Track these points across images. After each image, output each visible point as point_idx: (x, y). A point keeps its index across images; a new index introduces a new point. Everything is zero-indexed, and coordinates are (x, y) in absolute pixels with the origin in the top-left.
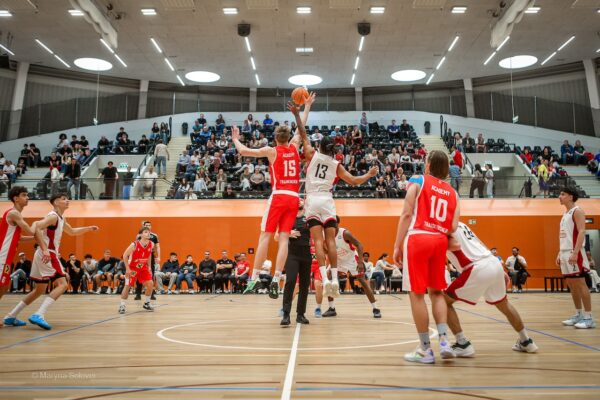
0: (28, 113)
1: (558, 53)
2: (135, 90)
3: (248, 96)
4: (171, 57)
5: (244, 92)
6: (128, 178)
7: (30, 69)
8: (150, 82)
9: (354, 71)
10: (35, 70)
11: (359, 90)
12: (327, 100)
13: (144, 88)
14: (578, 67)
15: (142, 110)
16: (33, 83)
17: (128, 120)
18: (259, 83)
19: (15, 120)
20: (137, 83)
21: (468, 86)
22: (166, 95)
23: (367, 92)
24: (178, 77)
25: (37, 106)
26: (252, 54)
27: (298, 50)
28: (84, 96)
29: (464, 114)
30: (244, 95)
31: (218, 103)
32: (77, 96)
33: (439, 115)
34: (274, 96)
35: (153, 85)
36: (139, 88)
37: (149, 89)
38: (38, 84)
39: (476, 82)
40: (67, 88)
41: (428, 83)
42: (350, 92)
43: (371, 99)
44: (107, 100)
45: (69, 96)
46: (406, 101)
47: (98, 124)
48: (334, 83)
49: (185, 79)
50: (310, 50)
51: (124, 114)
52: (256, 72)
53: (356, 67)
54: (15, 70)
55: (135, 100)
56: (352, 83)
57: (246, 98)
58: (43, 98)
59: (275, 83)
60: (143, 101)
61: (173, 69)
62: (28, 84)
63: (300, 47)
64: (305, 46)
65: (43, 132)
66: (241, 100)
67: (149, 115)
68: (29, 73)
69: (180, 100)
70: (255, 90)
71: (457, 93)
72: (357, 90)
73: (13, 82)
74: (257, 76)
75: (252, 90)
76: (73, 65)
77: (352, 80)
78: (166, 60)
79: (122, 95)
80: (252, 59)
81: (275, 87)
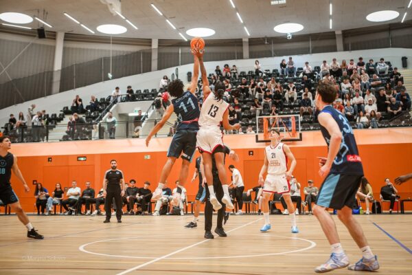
0: (65, 72)
2: (148, 48)
3: (242, 45)
4: (170, 18)
5: (238, 43)
6: (138, 120)
7: (65, 37)
8: (159, 40)
9: (330, 17)
10: (69, 37)
11: (338, 32)
12: (310, 44)
13: (155, 45)
15: (154, 64)
16: (69, 48)
17: (144, 72)
18: (249, 34)
19: (57, 78)
20: (149, 42)
22: (173, 50)
23: (346, 34)
24: (180, 34)
25: (72, 66)
26: (237, 10)
27: (273, 3)
28: (107, 56)
30: (238, 45)
31: (217, 53)
32: (103, 55)
34: (264, 44)
35: (162, 43)
36: (151, 46)
37: (159, 46)
38: (73, 49)
40: (95, 50)
41: (402, 22)
42: (331, 35)
43: (350, 40)
44: (127, 57)
45: (96, 56)
47: (113, 78)
48: (315, 29)
49: (187, 36)
50: (283, 2)
51: (140, 69)
52: (245, 24)
53: (331, 14)
54: (55, 39)
55: (148, 55)
56: (331, 28)
57: (239, 48)
59: (262, 33)
60: (155, 56)
61: (174, 28)
62: (64, 49)
65: (77, 87)
66: (236, 50)
67: (160, 68)
68: (65, 40)
69: (185, 53)
70: (247, 40)
72: (336, 33)
73: (54, 48)
74: (245, 28)
75: (244, 40)
76: (96, 31)
77: (331, 25)
78: (167, 21)
79: (138, 53)
80: (238, 14)
81: (264, 36)
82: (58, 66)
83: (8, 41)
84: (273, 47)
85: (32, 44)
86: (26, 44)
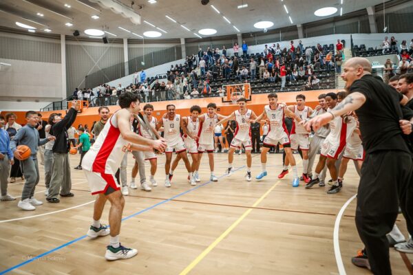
0: (131, 63)
2: (178, 44)
4: (184, 24)
5: (234, 37)
7: (128, 41)
8: (185, 39)
9: (288, 15)
10: (130, 41)
11: (299, 26)
13: (183, 42)
17: (177, 60)
18: (239, 30)
19: (127, 67)
20: (178, 41)
21: (370, 12)
22: (195, 44)
23: (305, 26)
24: (195, 34)
25: (135, 59)
26: (222, 14)
27: (239, 7)
28: (155, 51)
29: (369, 32)
30: (235, 39)
32: (151, 51)
33: (349, 35)
34: (250, 37)
35: (187, 40)
36: (180, 43)
37: (185, 42)
38: (134, 48)
39: (377, 8)
40: (147, 48)
41: (341, 15)
42: (294, 28)
43: (307, 31)
44: (167, 51)
46: (330, 28)
49: (200, 35)
50: (246, 6)
51: (175, 57)
52: (232, 24)
53: (287, 12)
54: (122, 43)
55: (179, 49)
56: (292, 23)
59: (247, 30)
60: (183, 49)
61: (189, 30)
62: (129, 49)
63: (240, 5)
64: (243, 4)
68: (128, 43)
69: (202, 46)
70: (240, 35)
71: (363, 18)
72: (298, 26)
74: (234, 27)
75: (238, 35)
76: (144, 36)
77: (291, 21)
78: (182, 26)
79: (173, 48)
80: (224, 17)
81: (249, 32)
82: (126, 60)
83: (96, 47)
84: (256, 39)
85: (110, 47)
86: (106, 47)
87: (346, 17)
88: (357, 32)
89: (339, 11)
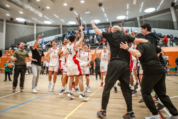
0: (37, 35)
1: (161, 6)
2: (59, 28)
9: (106, 18)
10: (37, 25)
12: (103, 26)
13: (61, 27)
14: (169, 10)
15: (61, 32)
17: (58, 34)
18: (86, 23)
19: (35, 36)
20: (59, 26)
21: (138, 19)
22: (66, 28)
23: (113, 23)
24: (67, 23)
25: (39, 33)
27: (86, 13)
29: (138, 27)
32: (47, 30)
33: (130, 27)
34: (90, 26)
35: (63, 26)
38: (39, 28)
39: (141, 18)
41: (127, 19)
42: (108, 24)
44: (54, 30)
48: (104, 22)
49: (69, 24)
50: (89, 12)
53: (106, 16)
54: (34, 26)
55: (59, 30)
58: (40, 31)
60: (61, 30)
61: (64, 22)
62: (37, 28)
64: (87, 12)
71: (136, 21)
72: (110, 23)
73: (34, 28)
74: (84, 21)
75: (85, 25)
76: (44, 23)
77: (107, 20)
78: (61, 19)
79: (57, 29)
82: (35, 33)
83: (21, 26)
85: (28, 27)
86: (26, 27)
87: (129, 20)
88: (133, 27)
89: (126, 18)
